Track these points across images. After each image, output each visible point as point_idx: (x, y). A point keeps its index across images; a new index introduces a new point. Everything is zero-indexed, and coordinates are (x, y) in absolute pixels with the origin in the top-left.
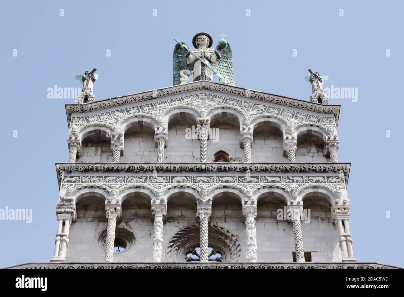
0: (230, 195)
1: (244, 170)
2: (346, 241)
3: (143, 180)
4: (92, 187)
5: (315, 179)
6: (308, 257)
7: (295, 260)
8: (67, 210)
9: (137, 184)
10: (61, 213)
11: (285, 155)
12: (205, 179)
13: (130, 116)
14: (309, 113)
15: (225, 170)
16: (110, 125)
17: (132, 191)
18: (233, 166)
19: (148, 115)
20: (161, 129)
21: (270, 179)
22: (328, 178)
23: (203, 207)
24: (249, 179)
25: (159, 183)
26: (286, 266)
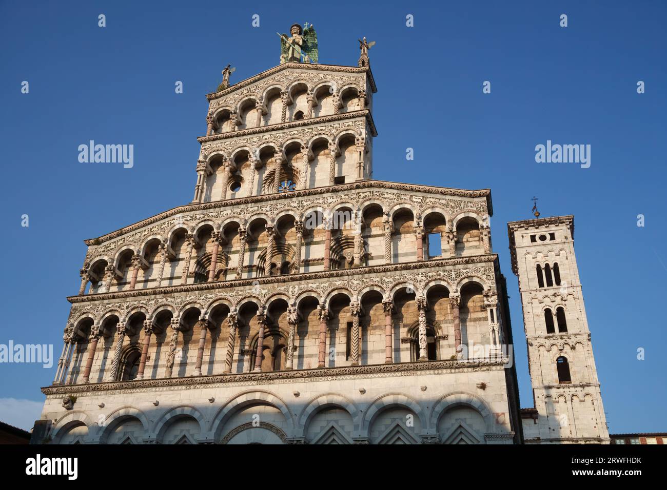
0: (295, 144)
1: (305, 125)
2: (360, 166)
3: (245, 141)
4: (217, 150)
5: (347, 124)
9: (242, 145)
10: (199, 171)
12: (281, 135)
13: (243, 96)
14: (350, 74)
15: (293, 127)
16: (231, 105)
17: (239, 149)
19: (253, 94)
20: (260, 102)
21: (320, 128)
22: (355, 122)
23: (277, 155)
24: (307, 130)
25: (255, 142)
26: (319, 190)
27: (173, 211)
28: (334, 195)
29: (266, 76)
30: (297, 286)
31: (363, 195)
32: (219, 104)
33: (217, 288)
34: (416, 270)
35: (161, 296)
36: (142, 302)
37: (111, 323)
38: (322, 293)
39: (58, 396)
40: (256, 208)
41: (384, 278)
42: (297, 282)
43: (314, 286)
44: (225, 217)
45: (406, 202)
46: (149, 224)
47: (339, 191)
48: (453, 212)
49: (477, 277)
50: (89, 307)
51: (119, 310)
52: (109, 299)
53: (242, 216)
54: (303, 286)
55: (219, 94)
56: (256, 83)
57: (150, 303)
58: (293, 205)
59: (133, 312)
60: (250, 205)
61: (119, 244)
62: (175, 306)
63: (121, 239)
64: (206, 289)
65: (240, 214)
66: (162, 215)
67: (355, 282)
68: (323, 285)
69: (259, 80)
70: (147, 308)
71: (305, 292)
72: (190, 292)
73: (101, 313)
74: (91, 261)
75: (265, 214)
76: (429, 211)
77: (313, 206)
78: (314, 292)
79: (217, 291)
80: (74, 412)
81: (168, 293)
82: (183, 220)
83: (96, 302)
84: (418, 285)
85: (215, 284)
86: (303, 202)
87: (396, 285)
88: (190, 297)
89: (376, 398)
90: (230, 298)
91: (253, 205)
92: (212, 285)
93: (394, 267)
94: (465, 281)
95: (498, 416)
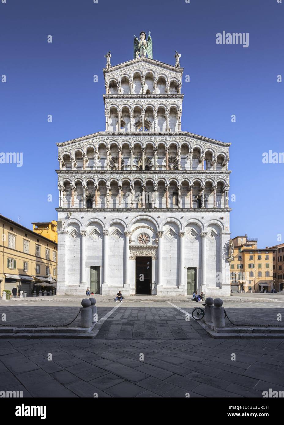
0: (150, 107)
1: (154, 98)
2: (180, 124)
3: (127, 101)
4: (113, 104)
5: (174, 101)
6: (169, 130)
7: (166, 131)
8: (108, 113)
9: (125, 103)
10: (106, 114)
11: (166, 92)
12: (143, 101)
13: (122, 74)
14: (174, 72)
15: (149, 97)
16: (116, 78)
17: (124, 106)
18: (151, 96)
19: (127, 73)
20: (131, 79)
21: (161, 101)
22: (177, 100)
23: (143, 112)
24: (156, 101)
25: (131, 103)
26: (164, 133)
27: (98, 134)
28: (169, 136)
29: (133, 64)
30: (157, 176)
31: (181, 139)
32: (110, 77)
34: (202, 174)
35: (100, 174)
36: (91, 176)
37: (78, 184)
38: (167, 180)
39: (63, 212)
40: (136, 138)
41: (190, 176)
42: (157, 174)
43: (164, 176)
44: (123, 141)
45: (199, 144)
46: (87, 139)
47: (171, 135)
48: (216, 151)
49: (223, 179)
50: (67, 176)
51: (81, 178)
52: (75, 173)
54: (159, 176)
56: (128, 67)
57: (95, 177)
58: (152, 139)
59: (88, 180)
60: (133, 136)
61: (74, 147)
62: (106, 179)
63: (74, 145)
64: (119, 173)
65: (129, 140)
66: (93, 135)
67: (179, 176)
69: (129, 65)
70: (94, 179)
71: (160, 178)
72: (112, 174)
73: (73, 179)
74: (62, 154)
75: (140, 142)
76: (207, 150)
77: (161, 141)
78: (163, 179)
79: (124, 174)
80: (72, 219)
81: (102, 173)
82: (103, 139)
83: (69, 174)
84: (202, 180)
85: (123, 171)
86: (156, 138)
87: (194, 179)
88: (113, 176)
89: (188, 219)
90: (130, 178)
91: (134, 136)
92: (122, 171)
93: (194, 171)
94: (219, 180)
95: (226, 227)
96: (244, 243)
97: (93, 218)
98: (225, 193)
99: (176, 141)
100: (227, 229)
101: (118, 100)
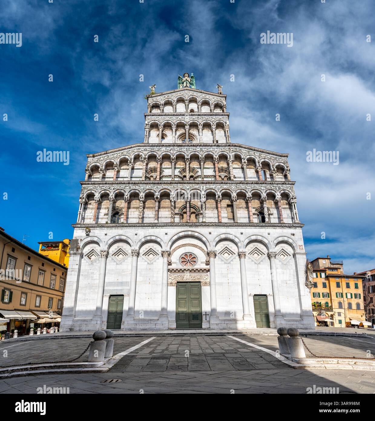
0: (195, 123)
1: (199, 115)
2: (228, 137)
4: (155, 120)
5: (219, 118)
6: (217, 142)
7: (213, 142)
8: (148, 127)
9: (168, 119)
10: (146, 128)
11: (211, 110)
12: (187, 118)
13: (165, 98)
14: (218, 97)
15: (193, 115)
16: (160, 101)
17: (166, 121)
18: (195, 114)
19: (170, 98)
20: (174, 102)
21: (206, 118)
22: (223, 117)
23: (187, 126)
24: (200, 118)
25: (174, 119)
26: (211, 144)
27: (135, 145)
28: (218, 147)
29: (176, 92)
30: (204, 186)
31: (231, 149)
32: (153, 100)
33: (163, 184)
34: (261, 185)
35: (132, 185)
36: (121, 187)
37: (105, 196)
38: (217, 191)
39: (81, 229)
40: (179, 149)
41: (247, 187)
42: (205, 185)
43: (213, 187)
44: (163, 151)
45: (252, 155)
46: (122, 150)
47: (220, 146)
48: (274, 162)
49: (287, 190)
50: (92, 187)
51: (109, 190)
52: (103, 184)
53: (172, 152)
54: (207, 187)
55: (153, 95)
56: (172, 94)
57: (126, 188)
58: (197, 149)
59: (117, 192)
60: (175, 147)
61: (105, 158)
62: (140, 190)
64: (157, 184)
65: (170, 151)
66: (129, 146)
67: (233, 187)
68: (217, 187)
70: (125, 190)
71: (209, 189)
72: (148, 185)
73: (99, 190)
74: (90, 165)
75: (183, 152)
76: (263, 160)
77: (208, 152)
78: (213, 189)
79: (163, 185)
80: (91, 236)
81: (136, 184)
82: (140, 150)
83: (96, 185)
84: (262, 191)
85: (162, 182)
86: (203, 149)
87: (252, 190)
88: (148, 187)
89: (248, 236)
90: (170, 189)
91: (177, 147)
92: (160, 182)
93: (251, 182)
94: (282, 191)
95: (300, 246)
96: (327, 266)
97: (119, 235)
98: (292, 205)
99: (226, 151)
100: (301, 248)
101: (160, 117)
